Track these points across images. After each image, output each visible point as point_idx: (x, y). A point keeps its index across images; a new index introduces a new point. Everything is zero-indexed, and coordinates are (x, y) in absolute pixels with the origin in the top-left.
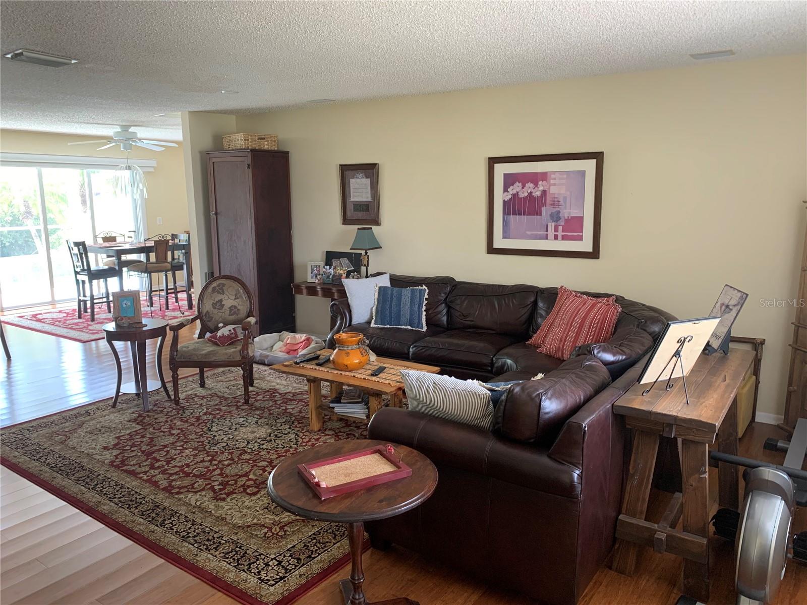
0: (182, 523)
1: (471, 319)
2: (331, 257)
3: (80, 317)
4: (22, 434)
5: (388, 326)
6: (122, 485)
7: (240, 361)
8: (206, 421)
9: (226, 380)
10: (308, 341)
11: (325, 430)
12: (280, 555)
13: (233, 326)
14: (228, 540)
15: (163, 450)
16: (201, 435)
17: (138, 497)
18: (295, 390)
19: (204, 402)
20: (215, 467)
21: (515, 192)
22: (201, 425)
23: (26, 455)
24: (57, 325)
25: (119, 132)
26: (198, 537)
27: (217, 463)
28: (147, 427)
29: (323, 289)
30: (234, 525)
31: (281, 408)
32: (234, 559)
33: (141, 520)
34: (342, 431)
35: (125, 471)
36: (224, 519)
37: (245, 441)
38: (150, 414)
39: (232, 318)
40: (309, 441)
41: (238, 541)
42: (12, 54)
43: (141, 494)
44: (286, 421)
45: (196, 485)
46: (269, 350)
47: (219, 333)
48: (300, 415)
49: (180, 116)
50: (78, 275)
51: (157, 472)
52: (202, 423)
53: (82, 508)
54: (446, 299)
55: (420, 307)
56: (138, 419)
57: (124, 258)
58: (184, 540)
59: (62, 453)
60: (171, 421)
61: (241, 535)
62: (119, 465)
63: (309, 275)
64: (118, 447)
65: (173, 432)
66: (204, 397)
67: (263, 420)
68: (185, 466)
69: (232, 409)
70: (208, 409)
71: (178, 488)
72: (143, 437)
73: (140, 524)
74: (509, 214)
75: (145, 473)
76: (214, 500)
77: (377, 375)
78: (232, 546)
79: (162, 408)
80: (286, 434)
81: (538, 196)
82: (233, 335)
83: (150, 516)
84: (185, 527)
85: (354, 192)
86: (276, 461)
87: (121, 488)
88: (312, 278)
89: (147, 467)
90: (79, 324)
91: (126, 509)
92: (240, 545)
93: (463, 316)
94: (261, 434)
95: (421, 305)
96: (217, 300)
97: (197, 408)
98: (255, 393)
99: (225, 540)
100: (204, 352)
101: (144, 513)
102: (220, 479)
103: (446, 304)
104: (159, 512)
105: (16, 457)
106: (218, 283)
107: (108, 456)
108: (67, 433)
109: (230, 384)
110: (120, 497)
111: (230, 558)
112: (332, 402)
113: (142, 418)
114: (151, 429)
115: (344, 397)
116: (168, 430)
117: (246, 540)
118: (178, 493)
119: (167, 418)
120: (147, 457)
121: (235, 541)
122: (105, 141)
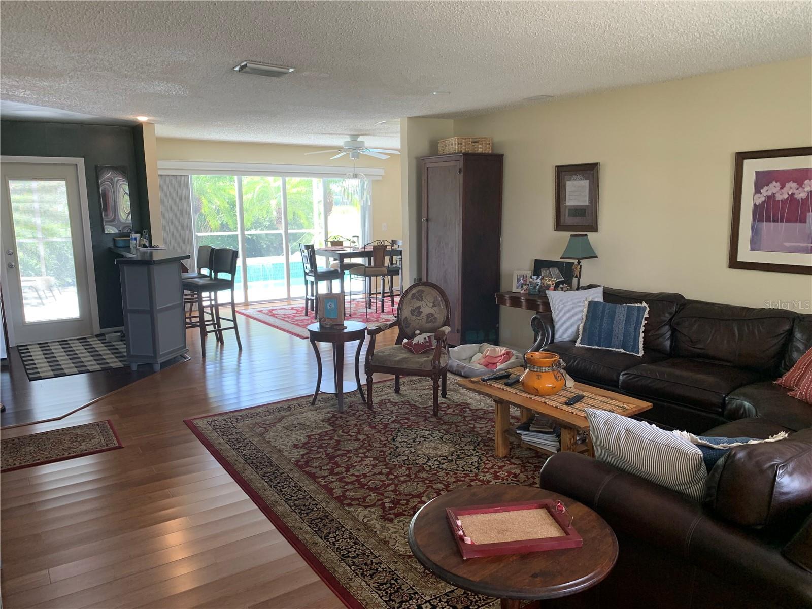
0: (345, 539)
1: (701, 347)
2: (540, 266)
3: (306, 315)
4: (231, 422)
5: (597, 347)
6: (301, 487)
7: (431, 371)
8: (393, 430)
9: (420, 388)
10: (508, 355)
11: (512, 458)
12: (436, 599)
13: (429, 334)
14: (386, 568)
15: (346, 456)
16: (385, 444)
17: (312, 503)
18: (487, 407)
19: (395, 409)
20: (391, 482)
21: (770, 193)
22: (387, 433)
23: (229, 443)
24: (286, 321)
25: (349, 141)
26: (357, 559)
27: (393, 477)
28: (337, 429)
29: (527, 301)
30: (395, 552)
31: (470, 425)
32: (387, 593)
33: (308, 528)
34: (531, 461)
35: (307, 473)
36: (386, 543)
37: (426, 457)
38: (344, 416)
39: (429, 325)
40: (492, 467)
41: (396, 572)
42: (239, 67)
43: (315, 500)
44: (471, 441)
45: (368, 500)
46: (467, 361)
47: (415, 341)
48: (488, 436)
49: (400, 123)
50: (307, 276)
51: (335, 478)
52: (389, 431)
53: (260, 505)
54: (671, 319)
55: (637, 329)
56: (332, 420)
57: (347, 261)
58: (343, 560)
59: (258, 446)
60: (360, 425)
61: (400, 566)
62: (302, 465)
63: (515, 284)
64: (306, 446)
65: (360, 437)
66: (396, 403)
67: (448, 436)
68: (362, 476)
69: (420, 420)
70: (397, 417)
71: (350, 499)
72: (331, 439)
73: (307, 533)
74: (761, 220)
75: (324, 477)
76: (382, 519)
77: (572, 404)
78: (388, 577)
79: (356, 410)
80: (469, 456)
81: (802, 199)
82: (428, 344)
83: (317, 526)
84: (347, 544)
85: (570, 196)
86: (453, 485)
87: (299, 490)
88: (517, 288)
89: (327, 471)
90: (304, 321)
91: (298, 513)
92: (397, 577)
93: (692, 341)
94: (444, 451)
95: (639, 325)
96: (415, 306)
97: (387, 415)
98: (446, 405)
99: (383, 569)
100: (397, 359)
101: (313, 521)
102: (392, 497)
103: (671, 326)
104: (327, 523)
105: (220, 443)
106: (417, 290)
107: (296, 454)
108: (268, 426)
109: (423, 393)
110: (296, 500)
111: (384, 591)
112: (520, 428)
113: (335, 419)
114: (340, 432)
115: (533, 424)
116: (356, 434)
117: (403, 573)
118: (350, 505)
119: (358, 422)
120: (330, 460)
121: (392, 571)
122: (336, 150)
